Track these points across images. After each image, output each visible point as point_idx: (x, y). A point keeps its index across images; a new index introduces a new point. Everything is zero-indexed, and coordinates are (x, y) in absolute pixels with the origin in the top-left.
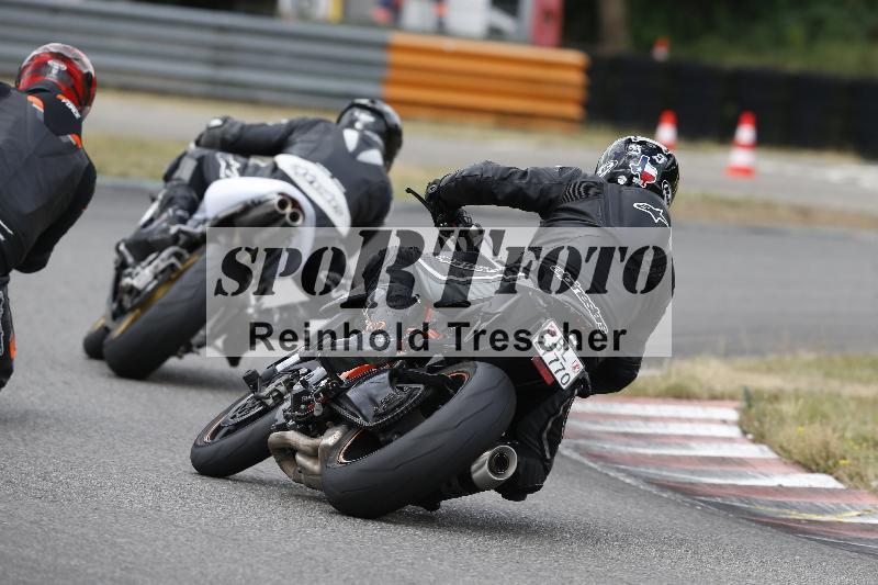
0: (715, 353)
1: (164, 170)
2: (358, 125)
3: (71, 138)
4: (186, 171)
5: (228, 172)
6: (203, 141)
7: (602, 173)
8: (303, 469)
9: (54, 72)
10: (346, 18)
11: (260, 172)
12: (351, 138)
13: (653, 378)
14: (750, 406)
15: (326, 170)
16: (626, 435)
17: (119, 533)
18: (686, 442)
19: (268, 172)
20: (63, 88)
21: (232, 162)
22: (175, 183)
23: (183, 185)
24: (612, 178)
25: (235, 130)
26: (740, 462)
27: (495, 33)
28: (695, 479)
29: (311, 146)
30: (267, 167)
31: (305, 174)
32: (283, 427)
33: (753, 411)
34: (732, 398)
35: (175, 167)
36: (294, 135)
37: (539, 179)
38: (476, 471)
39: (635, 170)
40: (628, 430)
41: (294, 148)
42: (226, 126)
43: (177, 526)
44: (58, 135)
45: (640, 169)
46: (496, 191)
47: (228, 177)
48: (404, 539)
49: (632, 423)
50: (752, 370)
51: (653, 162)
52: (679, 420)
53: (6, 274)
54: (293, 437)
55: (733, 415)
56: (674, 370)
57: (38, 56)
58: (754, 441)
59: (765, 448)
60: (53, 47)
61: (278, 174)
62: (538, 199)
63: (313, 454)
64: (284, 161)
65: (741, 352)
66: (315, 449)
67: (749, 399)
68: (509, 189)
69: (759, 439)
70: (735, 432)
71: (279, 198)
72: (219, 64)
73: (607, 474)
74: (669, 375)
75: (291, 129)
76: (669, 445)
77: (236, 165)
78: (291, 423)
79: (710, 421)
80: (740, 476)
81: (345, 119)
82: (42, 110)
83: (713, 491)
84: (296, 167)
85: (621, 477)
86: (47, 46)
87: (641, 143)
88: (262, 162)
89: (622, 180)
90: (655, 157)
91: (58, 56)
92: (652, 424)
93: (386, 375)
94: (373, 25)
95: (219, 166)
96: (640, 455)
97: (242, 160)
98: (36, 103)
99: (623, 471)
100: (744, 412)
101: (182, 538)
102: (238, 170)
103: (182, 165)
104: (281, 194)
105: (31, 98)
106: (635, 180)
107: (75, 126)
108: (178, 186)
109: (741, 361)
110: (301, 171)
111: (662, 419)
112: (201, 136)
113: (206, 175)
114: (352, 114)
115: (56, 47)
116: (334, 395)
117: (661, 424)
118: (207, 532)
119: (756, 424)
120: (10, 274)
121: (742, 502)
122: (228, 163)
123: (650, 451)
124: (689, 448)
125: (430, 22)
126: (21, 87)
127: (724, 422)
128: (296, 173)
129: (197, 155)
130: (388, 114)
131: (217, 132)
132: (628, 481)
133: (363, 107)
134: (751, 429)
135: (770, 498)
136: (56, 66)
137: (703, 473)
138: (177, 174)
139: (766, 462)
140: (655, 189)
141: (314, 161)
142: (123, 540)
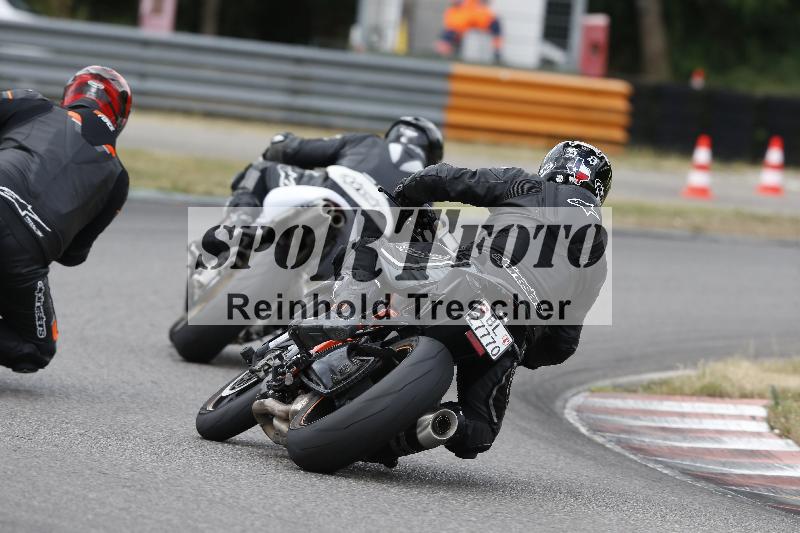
0: (746, 356)
1: (231, 180)
2: (403, 140)
3: (106, 148)
4: (250, 182)
5: (286, 181)
6: (268, 154)
7: (543, 173)
8: (279, 432)
9: (93, 90)
10: (411, 51)
11: (312, 182)
12: (395, 151)
13: (689, 377)
14: (777, 404)
15: (372, 179)
16: (664, 429)
17: (200, 519)
18: (718, 436)
19: (320, 180)
20: (101, 104)
21: (290, 172)
22: (240, 191)
23: (247, 193)
24: (551, 177)
25: (295, 144)
26: (768, 455)
27: (546, 64)
28: (726, 470)
29: (360, 157)
30: (320, 177)
31: (353, 182)
32: (265, 396)
33: (780, 408)
34: (761, 396)
35: (242, 177)
36: (347, 148)
37: (485, 178)
38: (421, 432)
39: (571, 169)
40: (666, 425)
41: (345, 161)
42: (288, 140)
43: (254, 513)
44: (94, 144)
45: (575, 169)
46: (449, 189)
47: (286, 185)
48: (460, 525)
49: (670, 419)
50: (780, 371)
51: (587, 164)
52: (712, 416)
53: (46, 266)
54: (271, 404)
55: (762, 412)
56: (708, 371)
57: (80, 76)
58: (780, 436)
59: (790, 442)
60: (93, 69)
61: (329, 183)
62: (485, 196)
63: (286, 418)
64: (335, 172)
65: (770, 354)
66: (287, 413)
67: (777, 397)
68: (460, 187)
69: (785, 434)
70: (763, 427)
71: (324, 203)
72: (295, 92)
73: (646, 466)
74: (704, 375)
75: (344, 144)
76: (703, 439)
77: (293, 175)
78: (271, 392)
79: (741, 417)
80: (768, 467)
81: (393, 134)
82: (80, 124)
83: (741, 480)
84: (345, 176)
85: (659, 468)
86: (89, 68)
87: (577, 146)
88: (316, 173)
89: (560, 179)
90: (589, 159)
91: (97, 77)
92: (687, 420)
93: (345, 349)
94: (436, 56)
95: (279, 176)
96: (677, 447)
97: (299, 170)
98: (76, 118)
99: (660, 462)
100: (772, 409)
101: (257, 523)
102: (295, 179)
103: (247, 176)
104: (325, 200)
105: (71, 113)
106: (571, 178)
107: (111, 138)
108: (242, 194)
109: (768, 363)
110: (349, 180)
111: (698, 416)
112: (267, 151)
113: (268, 184)
114: (398, 131)
115: (96, 69)
116: (303, 366)
117: (696, 420)
118: (280, 518)
119: (783, 420)
120: (50, 266)
121: (769, 491)
122: (287, 173)
123: (685, 445)
124: (719, 441)
125: (488, 56)
126: (66, 104)
127: (753, 418)
128: (345, 182)
129: (261, 167)
130: (429, 129)
131: (280, 147)
132: (665, 472)
133: (408, 124)
134: (778, 425)
135: (794, 488)
136: (95, 85)
137: (734, 465)
138: (243, 184)
139: (791, 454)
140: (588, 187)
141: (361, 171)
142: (205, 525)
